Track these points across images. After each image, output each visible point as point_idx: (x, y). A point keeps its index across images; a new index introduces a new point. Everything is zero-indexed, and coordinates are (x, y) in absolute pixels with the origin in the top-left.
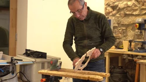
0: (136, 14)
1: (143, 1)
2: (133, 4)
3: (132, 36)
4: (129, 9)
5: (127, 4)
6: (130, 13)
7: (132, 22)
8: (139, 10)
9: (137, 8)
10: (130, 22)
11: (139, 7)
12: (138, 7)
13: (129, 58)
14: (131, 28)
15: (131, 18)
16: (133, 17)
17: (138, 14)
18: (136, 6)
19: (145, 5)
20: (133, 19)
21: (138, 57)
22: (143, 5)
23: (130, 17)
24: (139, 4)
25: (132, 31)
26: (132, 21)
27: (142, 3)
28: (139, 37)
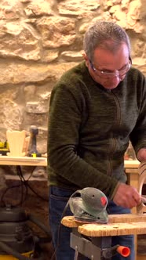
0: (31, 57)
1: (51, 28)
2: (22, 31)
3: (17, 117)
4: (10, 42)
5: (5, 29)
6: (13, 54)
7: (16, 80)
8: (38, 48)
9: (32, 43)
10: (12, 79)
11: (40, 42)
12: (36, 42)
13: (8, 177)
14: (14, 95)
15: (16, 69)
16: (22, 67)
17: (36, 59)
18: (29, 37)
19: (55, 39)
20: (19, 73)
21: (35, 173)
22: (50, 38)
23: (12, 66)
24: (39, 33)
25: (15, 105)
26: (17, 77)
27: (47, 32)
28: (38, 121)
